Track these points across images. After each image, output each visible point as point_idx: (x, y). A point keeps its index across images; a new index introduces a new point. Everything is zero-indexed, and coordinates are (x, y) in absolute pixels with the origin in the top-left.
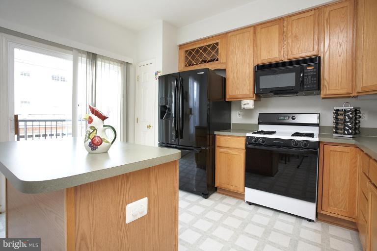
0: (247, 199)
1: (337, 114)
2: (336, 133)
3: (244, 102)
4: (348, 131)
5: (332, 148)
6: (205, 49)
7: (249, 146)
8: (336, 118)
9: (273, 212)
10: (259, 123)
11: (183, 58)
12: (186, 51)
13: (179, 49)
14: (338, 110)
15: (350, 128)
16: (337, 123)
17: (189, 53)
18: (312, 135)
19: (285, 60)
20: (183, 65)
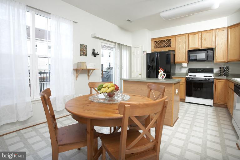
0: (186, 101)
1: (220, 69)
2: (220, 75)
3: (183, 64)
4: (224, 75)
5: (219, 80)
6: (164, 41)
7: (187, 81)
8: (220, 70)
9: (197, 105)
10: (189, 72)
11: (153, 45)
12: (155, 42)
13: (152, 40)
14: (220, 67)
15: (225, 74)
16: (220, 72)
17: (156, 42)
18: (211, 76)
19: (200, 48)
20: (153, 48)
